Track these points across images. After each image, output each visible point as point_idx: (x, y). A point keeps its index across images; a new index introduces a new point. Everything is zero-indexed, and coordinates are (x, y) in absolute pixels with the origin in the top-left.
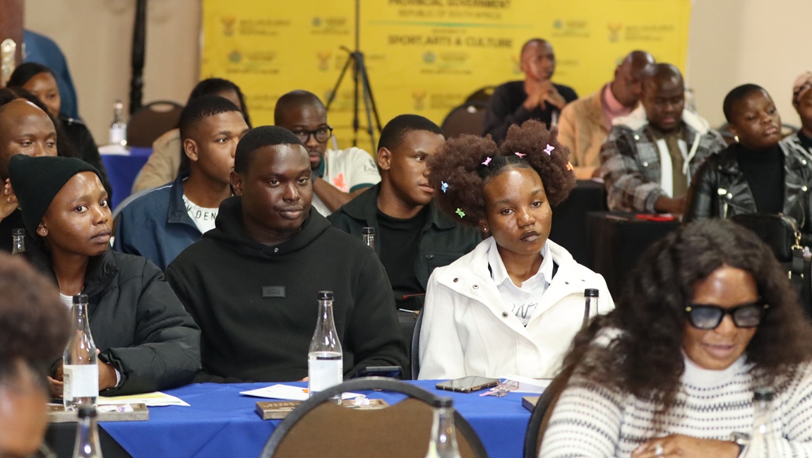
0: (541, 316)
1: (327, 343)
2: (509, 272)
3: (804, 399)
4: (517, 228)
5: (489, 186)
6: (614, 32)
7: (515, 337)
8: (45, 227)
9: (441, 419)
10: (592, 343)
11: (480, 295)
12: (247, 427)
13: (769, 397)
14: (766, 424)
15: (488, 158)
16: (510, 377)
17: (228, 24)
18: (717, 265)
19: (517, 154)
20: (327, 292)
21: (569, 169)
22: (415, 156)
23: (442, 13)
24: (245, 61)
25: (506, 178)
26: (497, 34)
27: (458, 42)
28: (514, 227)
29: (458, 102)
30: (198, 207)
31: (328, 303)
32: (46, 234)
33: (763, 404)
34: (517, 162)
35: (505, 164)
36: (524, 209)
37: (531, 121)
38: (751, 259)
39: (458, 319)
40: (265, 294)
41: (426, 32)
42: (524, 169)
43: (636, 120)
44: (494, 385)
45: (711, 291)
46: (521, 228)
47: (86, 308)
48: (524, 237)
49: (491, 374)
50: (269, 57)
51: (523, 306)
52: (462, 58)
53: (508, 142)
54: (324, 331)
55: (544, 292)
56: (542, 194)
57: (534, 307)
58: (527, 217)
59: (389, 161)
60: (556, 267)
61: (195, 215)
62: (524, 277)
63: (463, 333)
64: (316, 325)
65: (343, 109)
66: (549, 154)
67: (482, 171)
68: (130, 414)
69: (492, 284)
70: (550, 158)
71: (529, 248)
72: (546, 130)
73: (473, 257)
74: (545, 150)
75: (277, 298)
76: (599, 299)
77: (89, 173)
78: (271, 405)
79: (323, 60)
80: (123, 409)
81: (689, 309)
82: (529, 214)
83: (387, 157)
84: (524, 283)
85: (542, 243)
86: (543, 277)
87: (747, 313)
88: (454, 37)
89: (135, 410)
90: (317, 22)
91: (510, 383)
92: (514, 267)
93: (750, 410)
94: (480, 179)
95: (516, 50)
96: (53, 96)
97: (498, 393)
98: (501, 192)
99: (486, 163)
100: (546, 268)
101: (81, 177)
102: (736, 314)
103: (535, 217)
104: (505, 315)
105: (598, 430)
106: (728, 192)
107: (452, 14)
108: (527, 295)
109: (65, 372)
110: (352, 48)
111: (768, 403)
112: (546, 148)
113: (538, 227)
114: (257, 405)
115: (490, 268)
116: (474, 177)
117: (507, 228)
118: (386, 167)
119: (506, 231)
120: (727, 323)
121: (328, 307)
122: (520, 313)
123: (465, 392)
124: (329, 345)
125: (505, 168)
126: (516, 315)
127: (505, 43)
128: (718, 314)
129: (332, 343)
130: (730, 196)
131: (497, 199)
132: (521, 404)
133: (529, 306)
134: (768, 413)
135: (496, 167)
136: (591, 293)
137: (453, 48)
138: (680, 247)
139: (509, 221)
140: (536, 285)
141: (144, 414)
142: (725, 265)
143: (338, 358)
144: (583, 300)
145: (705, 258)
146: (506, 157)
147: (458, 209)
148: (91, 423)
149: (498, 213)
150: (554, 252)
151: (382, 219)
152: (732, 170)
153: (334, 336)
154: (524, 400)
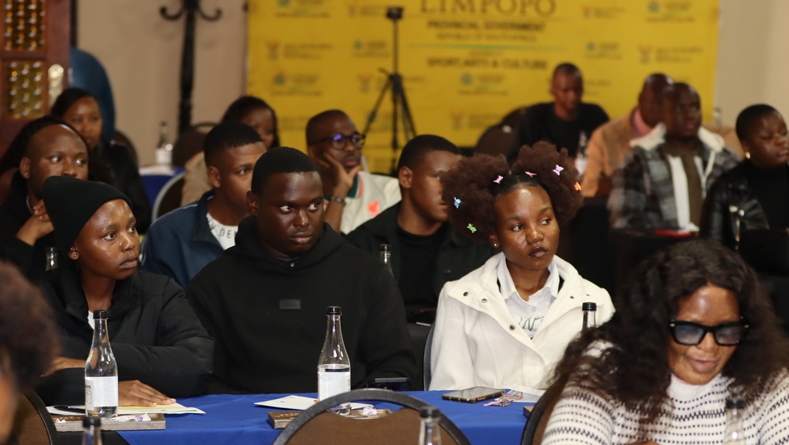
0: (547, 328)
1: (335, 355)
2: (517, 287)
3: (774, 406)
4: (525, 244)
5: (500, 203)
6: (645, 54)
7: (522, 349)
8: (76, 251)
9: (427, 428)
10: (584, 354)
11: (489, 309)
12: (258, 436)
13: (741, 405)
14: (738, 431)
15: (500, 177)
16: (515, 387)
17: (273, 48)
18: (701, 283)
19: (528, 173)
20: (336, 307)
21: (577, 189)
22: (435, 175)
23: (478, 37)
24: (289, 84)
25: (516, 196)
26: (532, 56)
27: (495, 64)
28: (523, 243)
29: (495, 121)
30: (221, 226)
31: (336, 318)
32: (77, 258)
33: (735, 412)
34: (527, 181)
35: (515, 182)
36: (533, 225)
37: (542, 143)
38: (735, 279)
39: (468, 330)
40: (282, 307)
41: (463, 54)
42: (534, 188)
43: (652, 139)
44: (498, 395)
45: (695, 308)
46: (529, 243)
47: (106, 323)
48: (532, 253)
49: (498, 386)
50: (312, 79)
51: (529, 319)
52: (498, 79)
53: (519, 161)
54: (332, 345)
55: (550, 305)
56: (549, 212)
57: (540, 320)
58: (535, 233)
59: (410, 180)
60: (562, 281)
61: (219, 233)
62: (531, 291)
63: (472, 344)
64: (325, 337)
65: (383, 129)
66: (558, 174)
67: (494, 189)
68: (147, 423)
69: (500, 298)
70: (559, 178)
71: (537, 263)
72: (556, 152)
73: (482, 272)
74: (554, 171)
75: (293, 310)
76: (596, 312)
77: (119, 200)
78: (282, 415)
79: (365, 82)
80: (142, 418)
81: (673, 325)
82: (537, 231)
83: (408, 176)
84: (531, 297)
85: (549, 260)
86: (550, 292)
87: (728, 331)
88: (490, 59)
89: (153, 419)
90: (358, 45)
91: (514, 393)
92: (522, 282)
93: (723, 419)
94: (491, 196)
95: (548, 73)
96: (96, 119)
97: (502, 403)
98: (511, 209)
99: (498, 181)
100: (553, 282)
101: (111, 205)
102: (718, 332)
103: (543, 234)
104: (512, 328)
105: (596, 438)
106: (739, 209)
107: (489, 37)
108: (534, 309)
109: (87, 384)
110: (390, 70)
111: (740, 411)
112: (555, 168)
113: (546, 244)
114: (269, 416)
115: (498, 283)
116: (485, 195)
117: (517, 244)
118: (407, 185)
119: (515, 248)
120: (709, 339)
121: (336, 321)
122: (527, 326)
123: (471, 402)
124: (337, 358)
125: (515, 186)
126: (523, 328)
127: (540, 65)
128: (701, 332)
129: (340, 356)
130: (742, 213)
131: (507, 216)
132: (522, 413)
133: (536, 319)
134: (740, 420)
135: (508, 185)
136: (589, 307)
137: (490, 70)
138: (668, 265)
139: (519, 238)
140: (542, 299)
141: (161, 424)
142: (709, 284)
143: (346, 370)
144: (581, 314)
145: (690, 276)
146: (518, 176)
147: (470, 225)
148: (95, 432)
149: (509, 230)
150: (561, 267)
151: (404, 236)
152: (742, 187)
153: (342, 349)
154: (525, 409)
